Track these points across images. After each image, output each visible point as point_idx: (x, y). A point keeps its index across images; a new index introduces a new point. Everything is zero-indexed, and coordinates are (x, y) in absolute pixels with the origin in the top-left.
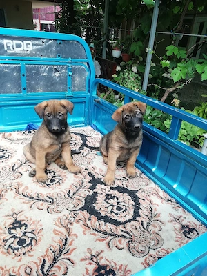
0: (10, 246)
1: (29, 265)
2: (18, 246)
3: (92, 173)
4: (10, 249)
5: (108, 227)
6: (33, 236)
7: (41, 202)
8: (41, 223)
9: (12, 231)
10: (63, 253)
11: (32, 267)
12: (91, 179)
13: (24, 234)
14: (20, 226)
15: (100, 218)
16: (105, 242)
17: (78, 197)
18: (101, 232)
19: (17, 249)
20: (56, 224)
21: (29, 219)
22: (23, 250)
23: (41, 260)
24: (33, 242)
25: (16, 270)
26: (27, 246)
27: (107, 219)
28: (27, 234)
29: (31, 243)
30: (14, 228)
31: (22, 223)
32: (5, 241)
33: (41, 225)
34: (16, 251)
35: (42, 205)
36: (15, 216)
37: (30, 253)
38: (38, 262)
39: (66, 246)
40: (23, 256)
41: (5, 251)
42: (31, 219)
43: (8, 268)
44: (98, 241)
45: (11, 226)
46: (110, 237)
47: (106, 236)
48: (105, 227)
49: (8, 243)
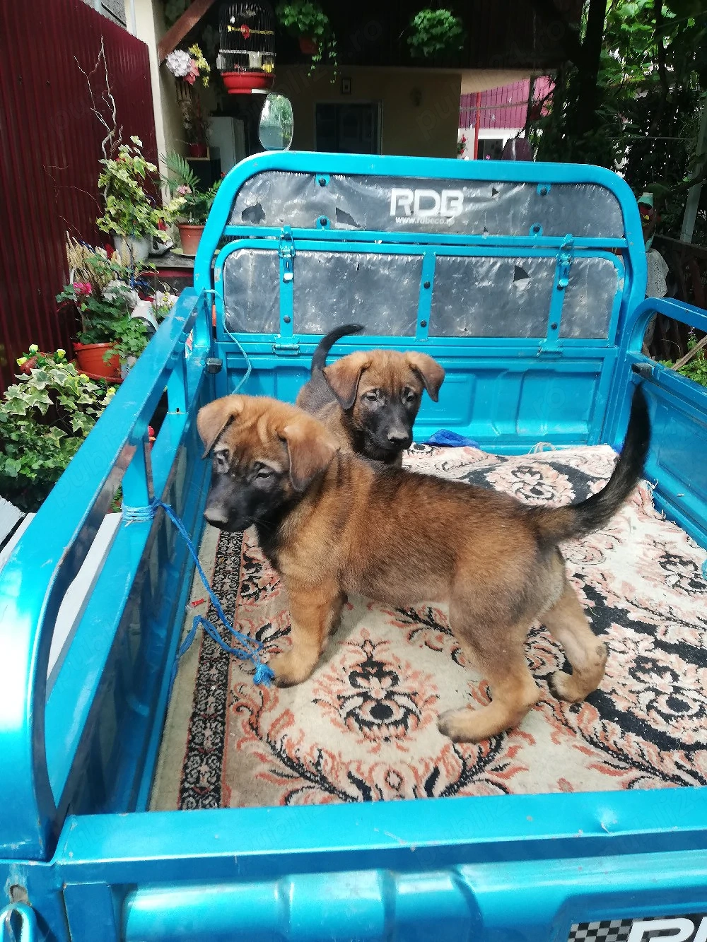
0: (351, 714)
1: (397, 769)
2: (369, 718)
3: (598, 588)
4: (352, 720)
5: (633, 743)
6: (411, 706)
7: (437, 633)
8: (433, 681)
9: (360, 681)
10: (489, 767)
11: (403, 774)
12: (592, 604)
13: (390, 695)
14: (381, 675)
15: (607, 711)
16: (618, 778)
17: (545, 644)
18: (606, 749)
19: (370, 725)
20: (473, 695)
21: (403, 664)
22: (385, 732)
23: (427, 766)
24: (411, 721)
25: (365, 768)
26: (396, 723)
27: (629, 722)
28: (396, 697)
29: (404, 721)
30: (366, 676)
31: (387, 669)
32: (343, 699)
33: (434, 687)
34: (366, 729)
35: (440, 639)
36: (368, 648)
37: (400, 743)
38: (421, 770)
39: (498, 756)
40: (384, 745)
41: (341, 720)
42: (408, 666)
43: (345, 759)
44: (596, 772)
45: (359, 670)
46: (635, 773)
47: (622, 764)
48: (621, 743)
49: (350, 705)
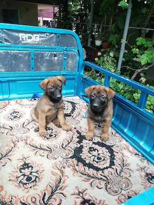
0: (20, 182)
1: (34, 196)
2: (26, 182)
3: (80, 131)
4: (21, 184)
5: (91, 172)
6: (37, 175)
7: (43, 151)
8: (42, 166)
9: (23, 171)
10: (58, 188)
11: (36, 197)
12: (79, 135)
13: (31, 173)
14: (28, 167)
15: (85, 164)
16: (88, 182)
17: (69, 148)
18: (85, 175)
19: (26, 184)
20: (53, 167)
21: (34, 163)
22: (30, 185)
23: (42, 193)
24: (37, 180)
25: (25, 199)
26: (33, 182)
27: (90, 166)
28: (33, 173)
29: (35, 180)
30: (24, 169)
31: (30, 165)
32: (18, 177)
33: (43, 168)
34: (25, 186)
35: (43, 153)
36: (24, 160)
37: (35, 187)
38: (40, 194)
39: (61, 184)
40: (30, 189)
41: (17, 185)
42: (35, 163)
43: (19, 197)
44: (83, 182)
45: (22, 167)
46: (92, 179)
47: (89, 178)
48: (88, 172)
49: (20, 179)
